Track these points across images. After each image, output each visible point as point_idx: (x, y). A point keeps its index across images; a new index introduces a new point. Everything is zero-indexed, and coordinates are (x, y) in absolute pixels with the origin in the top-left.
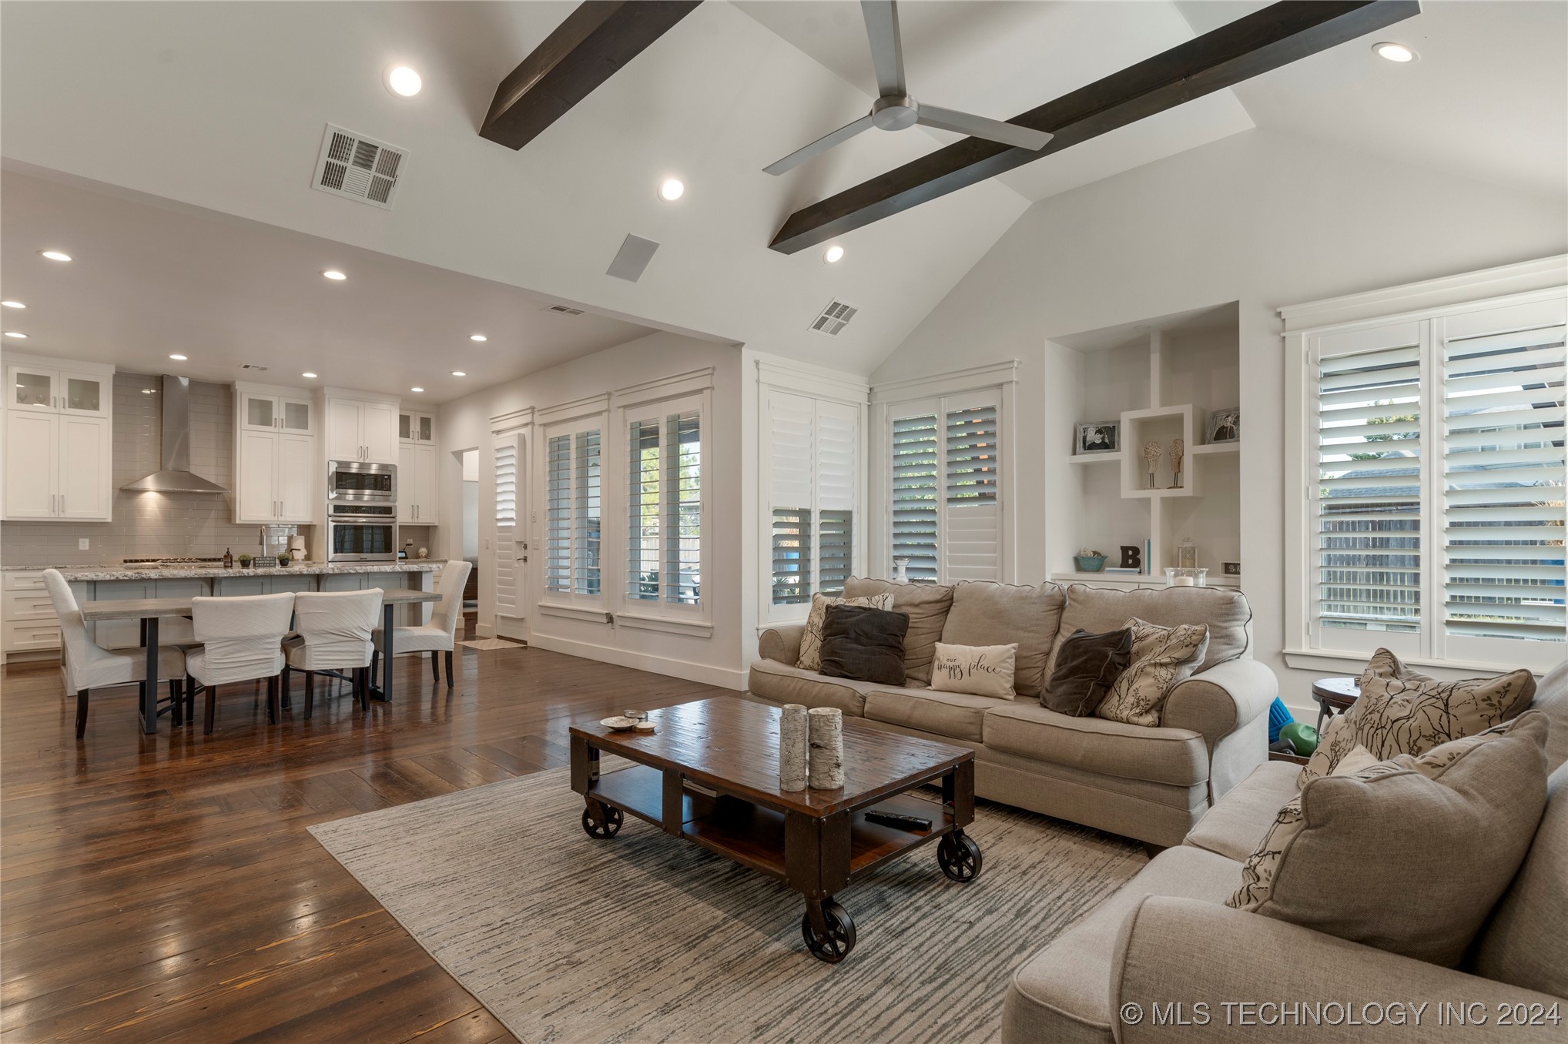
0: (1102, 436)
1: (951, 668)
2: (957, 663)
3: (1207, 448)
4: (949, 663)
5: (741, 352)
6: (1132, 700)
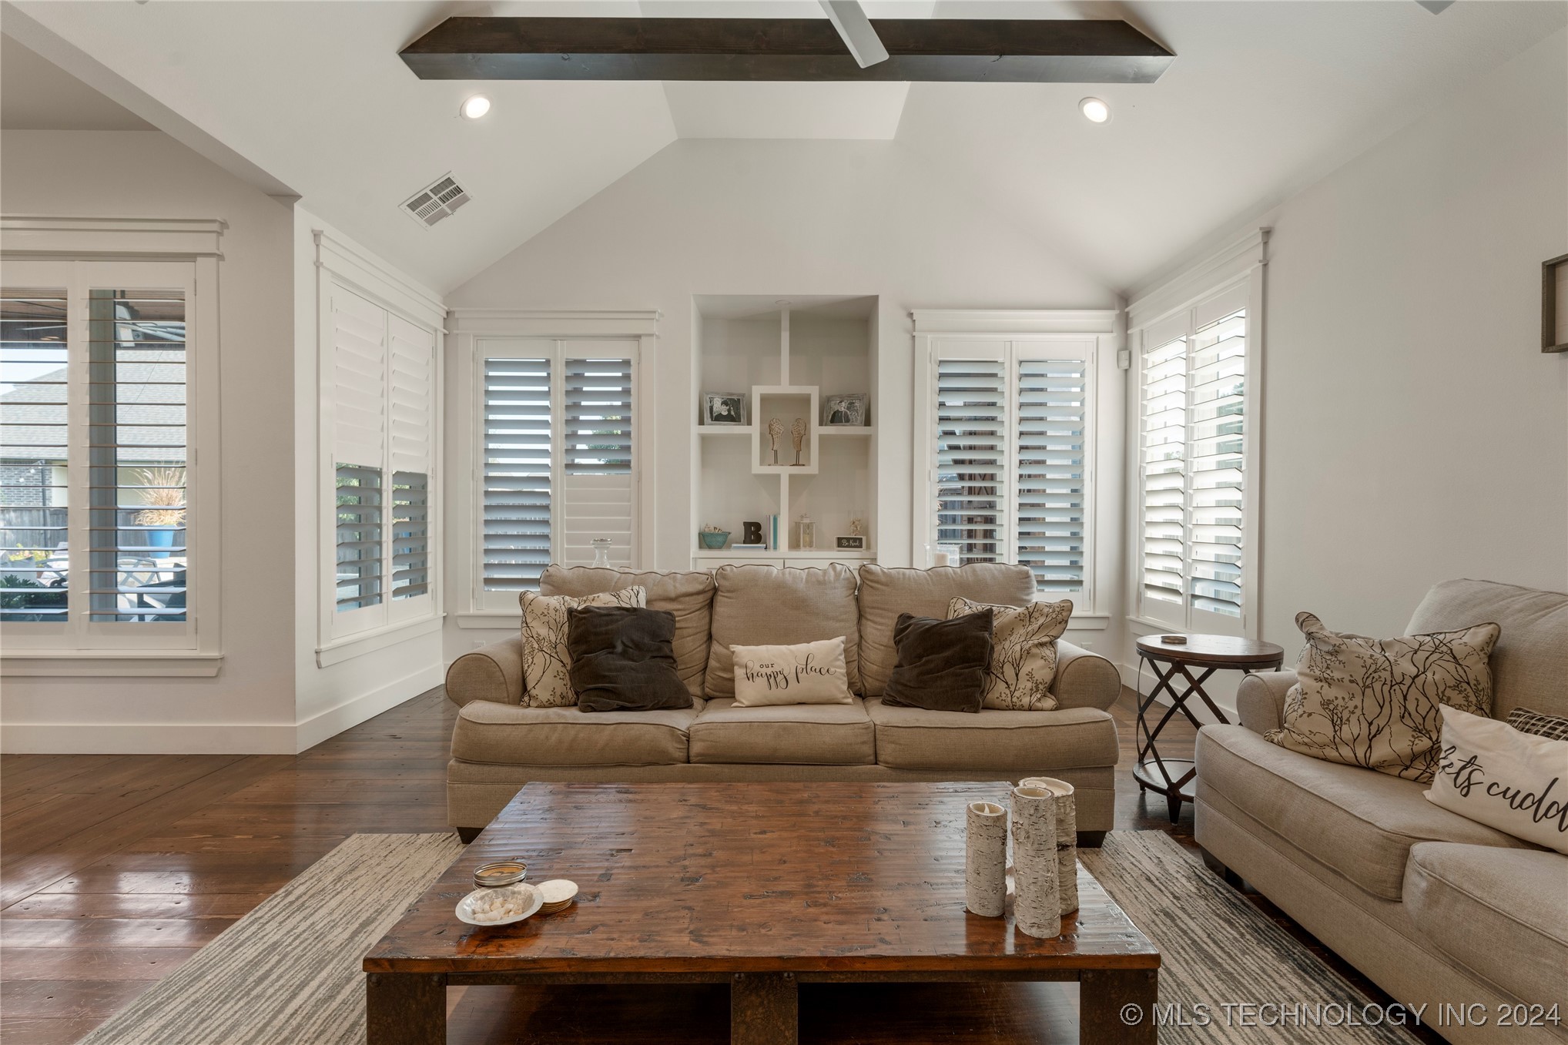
0: (728, 408)
1: (769, 677)
2: (777, 668)
3: (831, 430)
4: (764, 670)
5: (292, 209)
6: (1029, 685)
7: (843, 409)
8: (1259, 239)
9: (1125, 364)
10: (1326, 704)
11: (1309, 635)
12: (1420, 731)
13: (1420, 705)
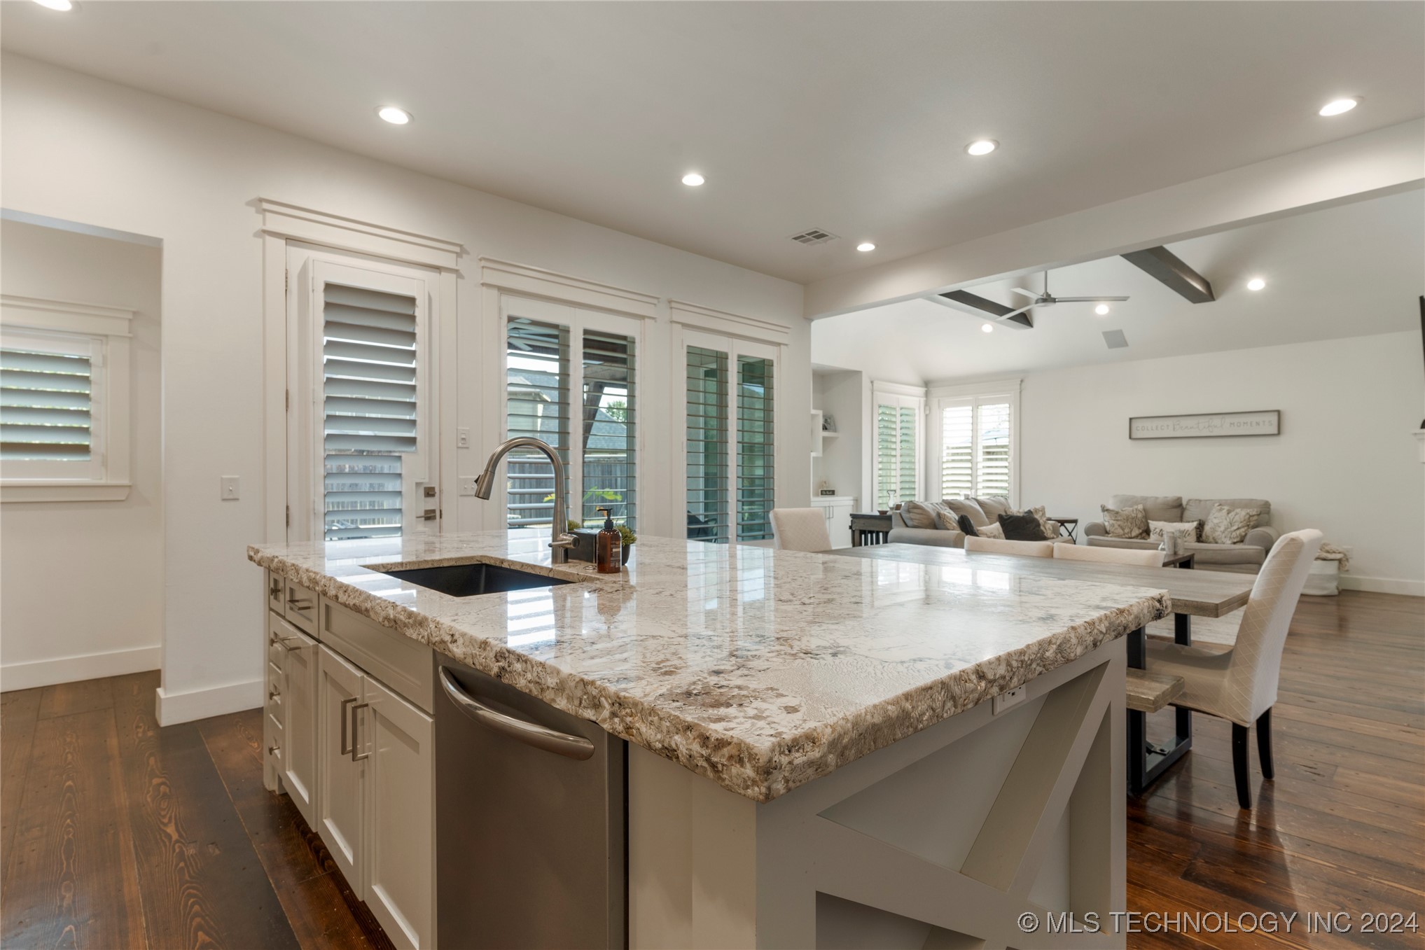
3: (826, 434)
5: (810, 326)
8: (1019, 383)
9: (928, 412)
10: (1119, 526)
11: (1104, 509)
12: (1139, 528)
13: (1138, 522)
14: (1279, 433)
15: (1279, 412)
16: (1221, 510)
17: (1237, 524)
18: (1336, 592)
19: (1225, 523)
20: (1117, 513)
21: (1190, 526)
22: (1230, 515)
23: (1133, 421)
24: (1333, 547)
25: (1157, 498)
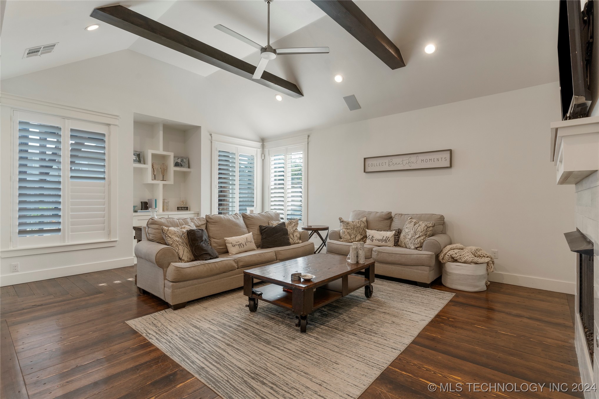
1: (239, 245)
2: (240, 242)
4: (237, 244)
6: (297, 238)
7: (179, 162)
8: (307, 137)
9: (263, 158)
11: (342, 221)
12: (361, 235)
13: (361, 231)
14: (451, 166)
15: (451, 151)
16: (411, 222)
17: (419, 233)
18: (485, 288)
19: (412, 232)
20: (348, 223)
21: (390, 234)
22: (415, 227)
23: (366, 160)
24: (483, 252)
25: (377, 212)
